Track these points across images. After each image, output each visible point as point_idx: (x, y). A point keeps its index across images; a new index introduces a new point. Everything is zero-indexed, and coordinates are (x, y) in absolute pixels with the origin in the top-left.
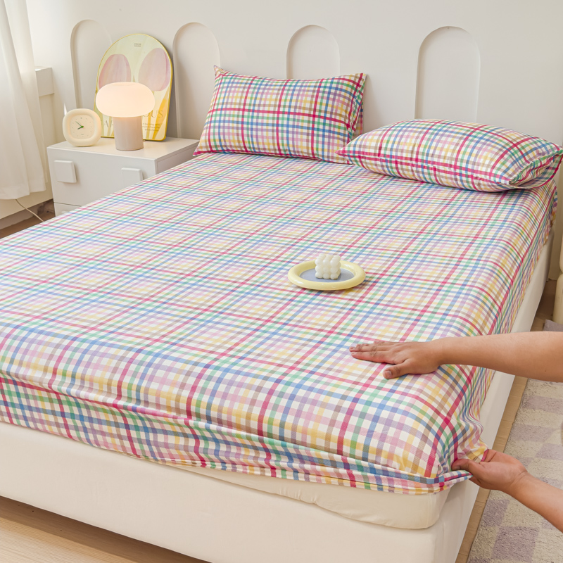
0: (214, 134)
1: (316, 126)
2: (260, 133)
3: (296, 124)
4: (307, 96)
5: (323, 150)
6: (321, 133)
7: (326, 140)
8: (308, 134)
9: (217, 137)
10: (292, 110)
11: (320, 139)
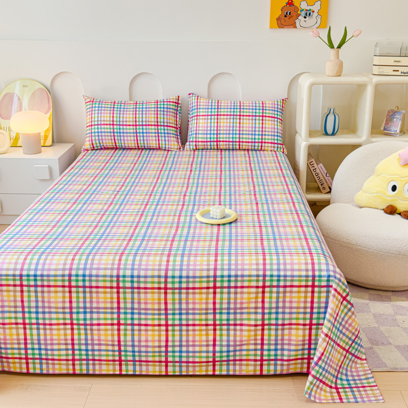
0: (95, 140)
1: (159, 131)
2: (125, 138)
3: (148, 131)
4: (151, 114)
5: (165, 144)
6: (163, 135)
7: (167, 138)
8: (156, 137)
9: (97, 142)
10: (144, 123)
11: (163, 138)
